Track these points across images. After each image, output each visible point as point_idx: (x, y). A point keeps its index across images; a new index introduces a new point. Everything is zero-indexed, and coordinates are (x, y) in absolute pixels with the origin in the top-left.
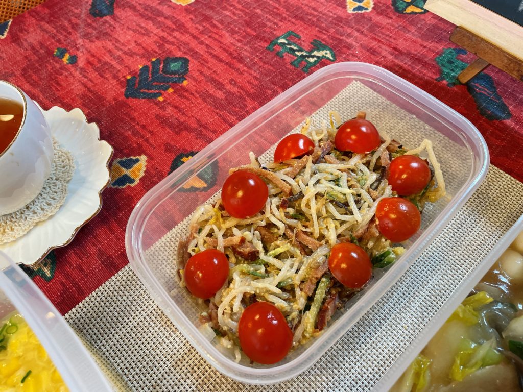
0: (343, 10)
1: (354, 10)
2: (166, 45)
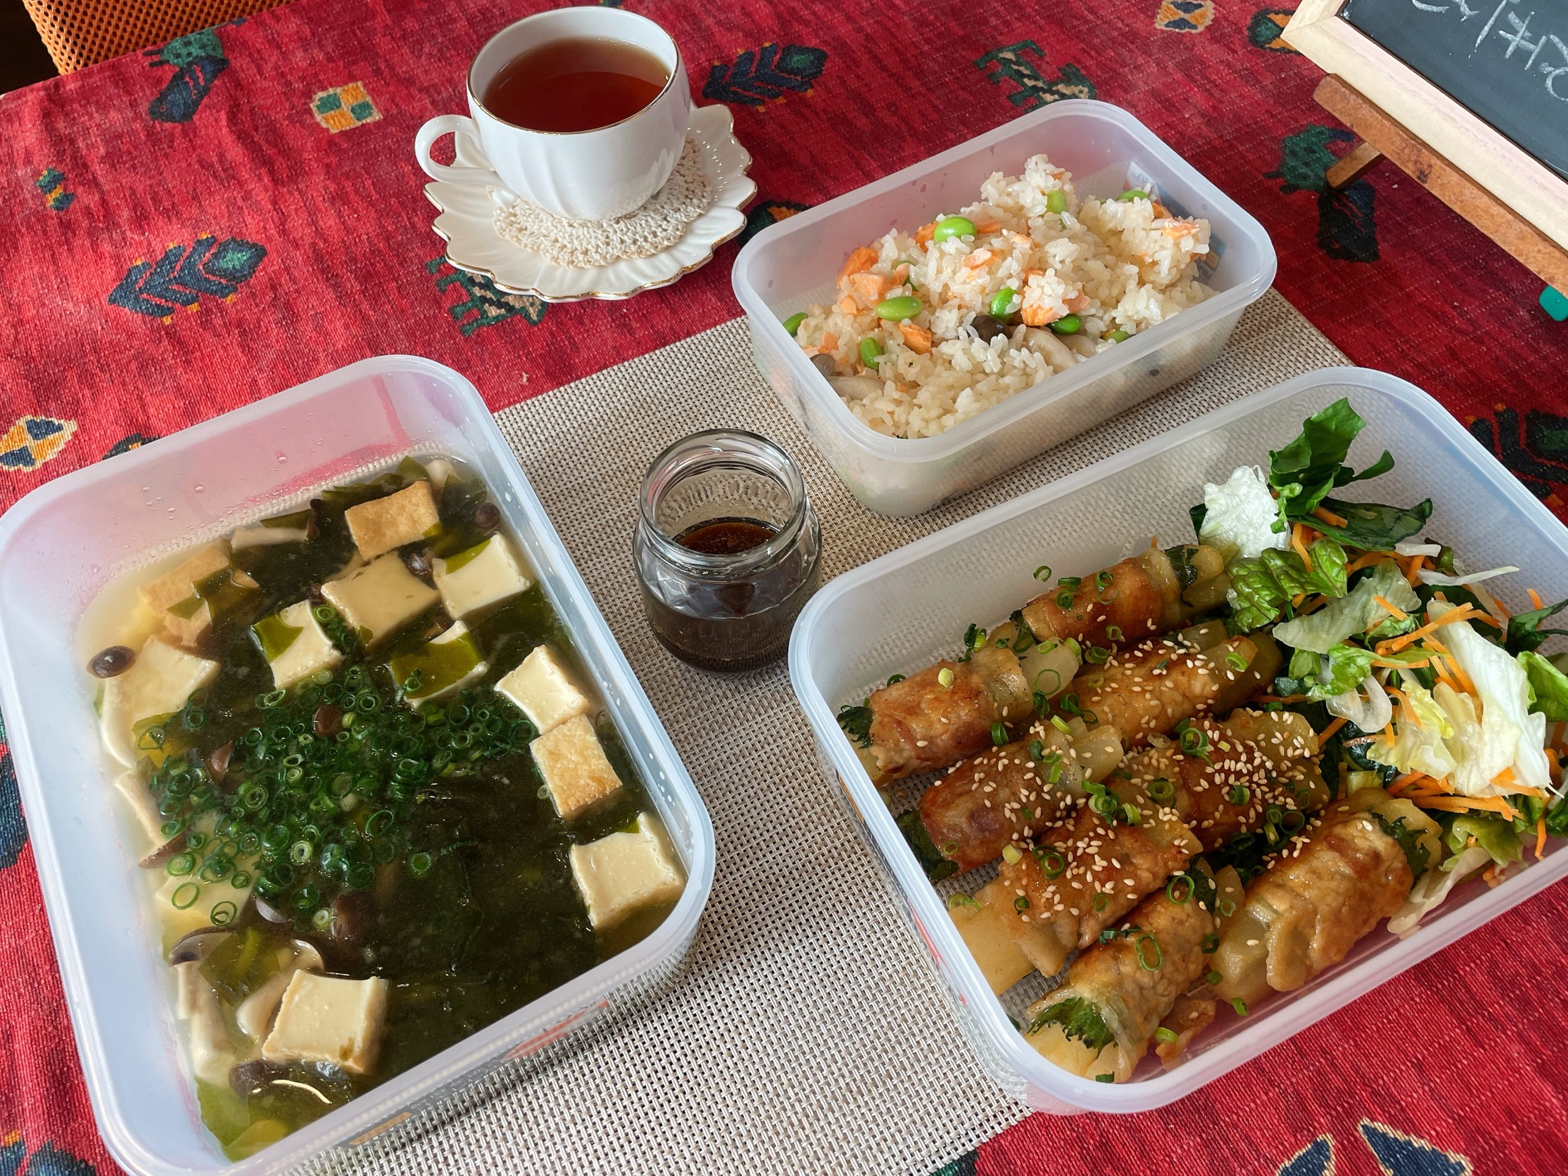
0: (1147, 21)
1: (1167, 25)
2: (795, 24)
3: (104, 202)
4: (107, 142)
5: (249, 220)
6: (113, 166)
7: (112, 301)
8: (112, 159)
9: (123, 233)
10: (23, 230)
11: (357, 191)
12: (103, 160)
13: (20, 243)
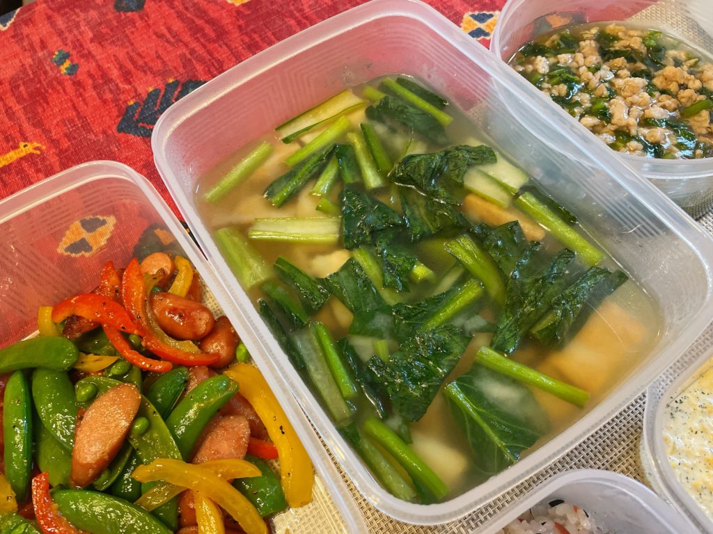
3: (99, 66)
4: (91, 29)
5: (198, 68)
6: (100, 43)
7: (120, 130)
8: (99, 39)
9: (117, 85)
10: (50, 91)
11: (263, 39)
12: (92, 41)
13: (50, 99)
